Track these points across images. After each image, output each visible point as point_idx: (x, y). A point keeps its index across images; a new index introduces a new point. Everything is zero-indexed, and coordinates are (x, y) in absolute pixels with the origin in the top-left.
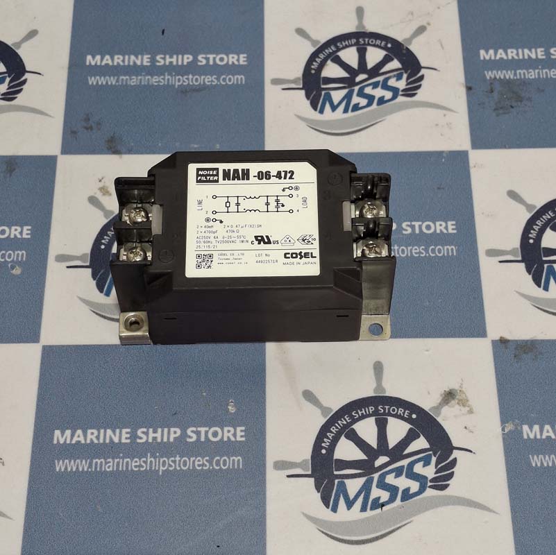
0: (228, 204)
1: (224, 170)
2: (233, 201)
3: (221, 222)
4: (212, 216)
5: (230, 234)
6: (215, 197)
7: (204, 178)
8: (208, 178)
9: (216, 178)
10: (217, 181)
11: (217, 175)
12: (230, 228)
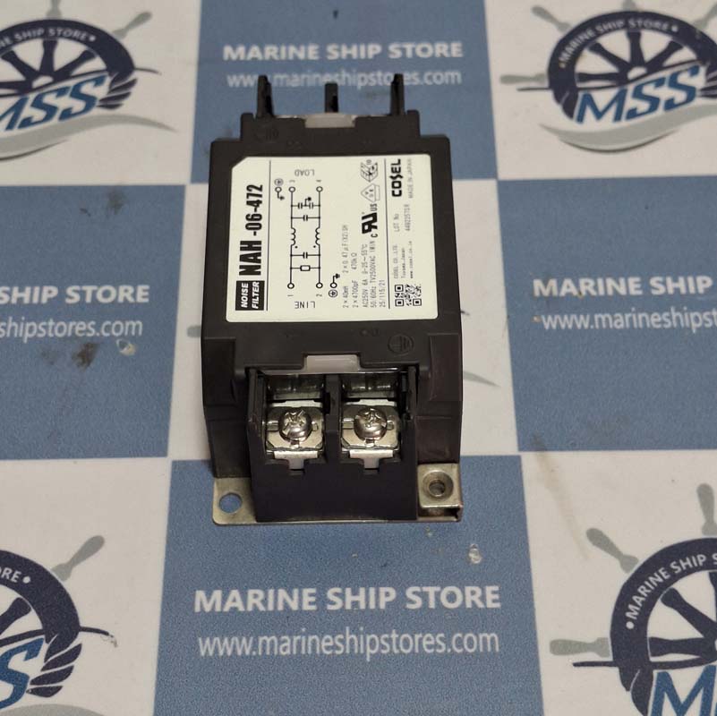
0: (303, 268)
1: (241, 273)
2: (298, 261)
3: (337, 276)
4: (327, 288)
5: (359, 265)
6: (291, 285)
7: (256, 301)
8: (254, 295)
9: (256, 285)
10: (261, 284)
11: (250, 283)
12: (349, 265)
